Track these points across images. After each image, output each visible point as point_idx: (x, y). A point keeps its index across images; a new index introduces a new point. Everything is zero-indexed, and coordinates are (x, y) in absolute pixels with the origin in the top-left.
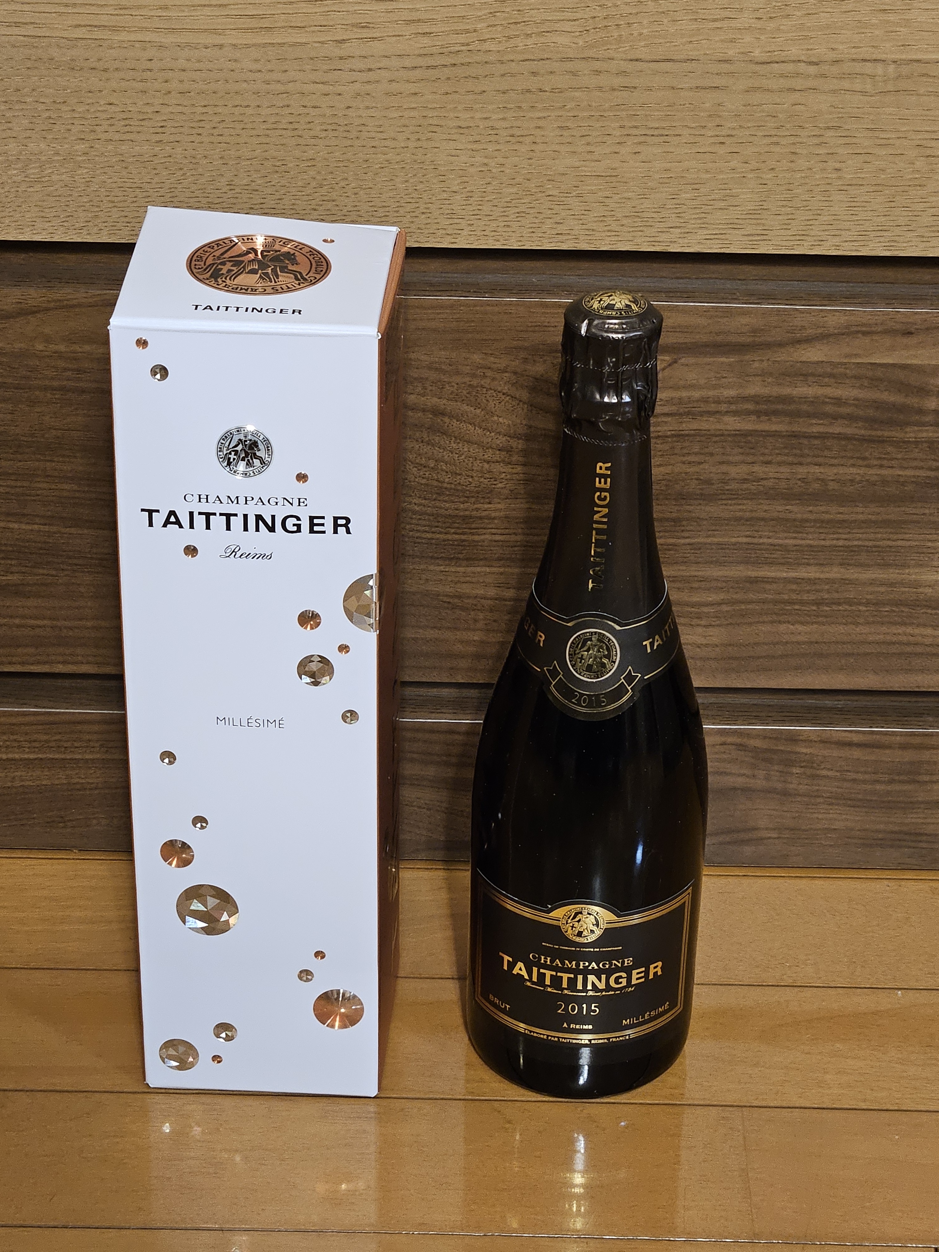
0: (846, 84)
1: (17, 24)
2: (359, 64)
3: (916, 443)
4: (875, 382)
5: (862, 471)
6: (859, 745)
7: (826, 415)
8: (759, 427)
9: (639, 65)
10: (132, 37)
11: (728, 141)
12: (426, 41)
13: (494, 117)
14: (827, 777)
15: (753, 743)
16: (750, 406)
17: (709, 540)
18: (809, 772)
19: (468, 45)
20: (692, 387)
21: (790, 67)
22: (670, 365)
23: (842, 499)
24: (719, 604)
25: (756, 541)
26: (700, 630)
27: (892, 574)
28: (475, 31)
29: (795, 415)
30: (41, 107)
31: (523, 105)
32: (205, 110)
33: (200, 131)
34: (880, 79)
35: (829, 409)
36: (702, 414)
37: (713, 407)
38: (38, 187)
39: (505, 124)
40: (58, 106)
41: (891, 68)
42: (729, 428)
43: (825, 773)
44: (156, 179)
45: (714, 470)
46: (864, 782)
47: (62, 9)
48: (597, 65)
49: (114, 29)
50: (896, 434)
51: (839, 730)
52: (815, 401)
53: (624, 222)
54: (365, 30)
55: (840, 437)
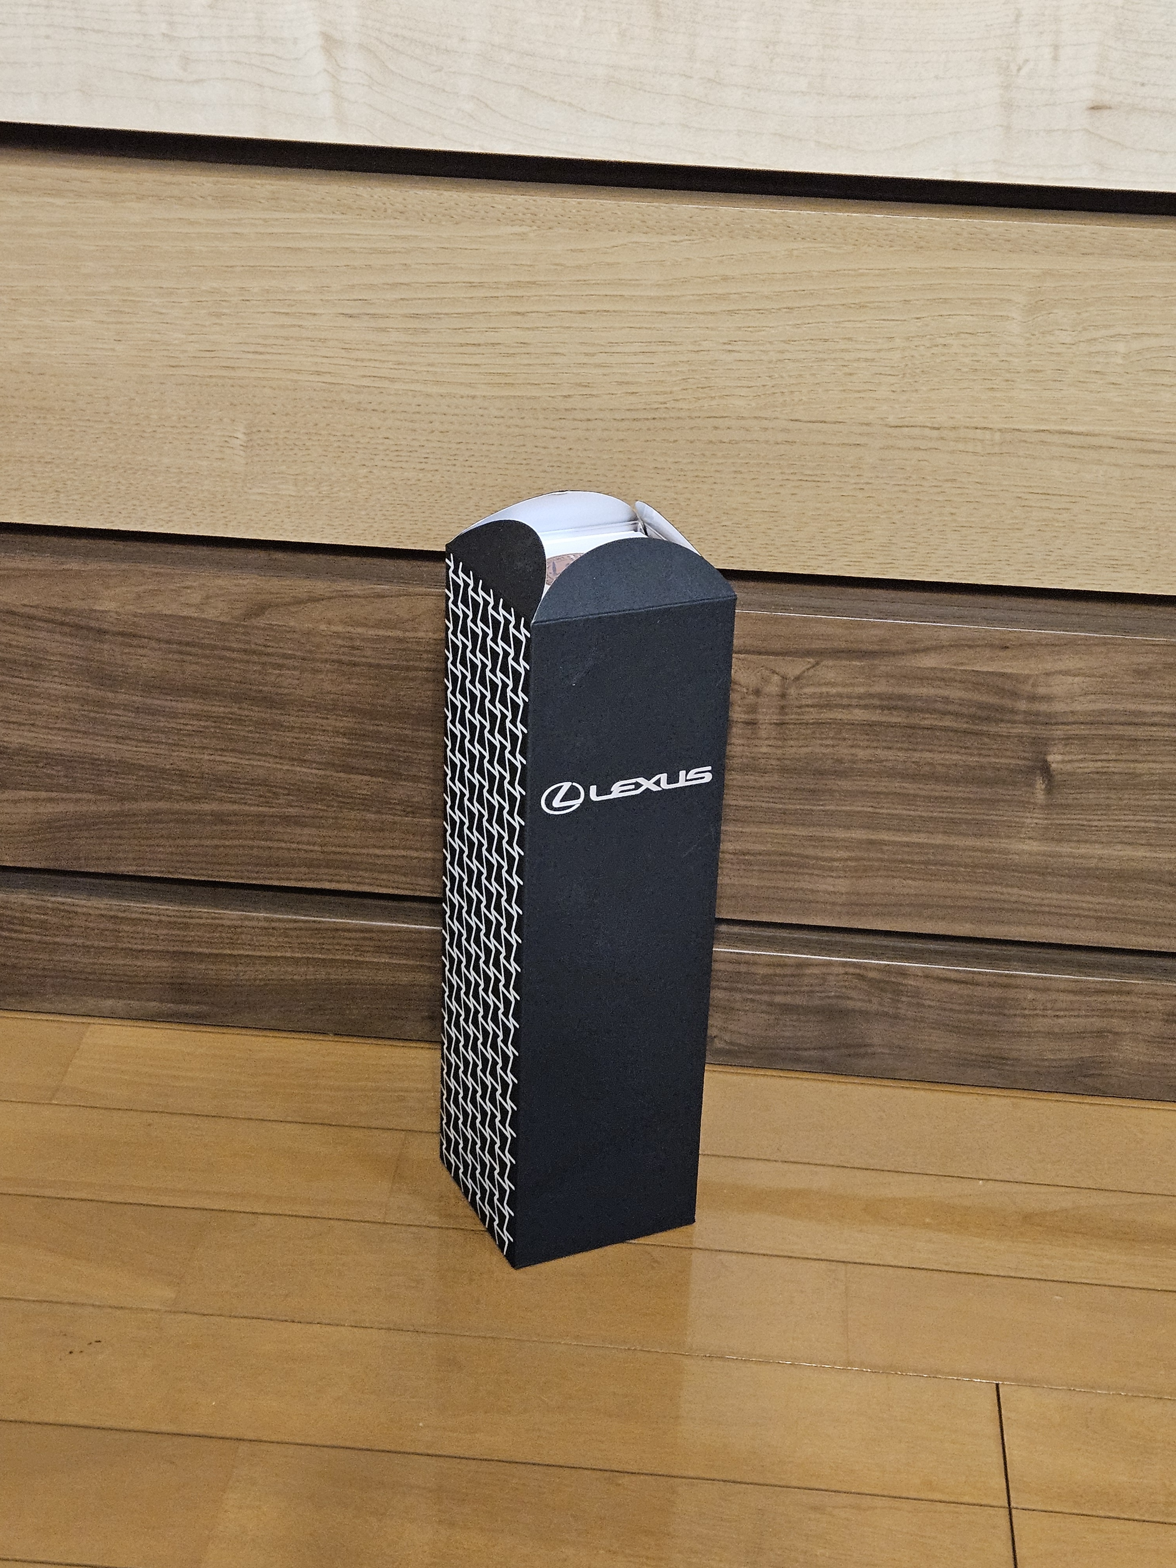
0: (961, 446)
1: (318, 373)
2: (580, 415)
3: (1008, 737)
4: (977, 686)
5: (964, 758)
6: (956, 981)
7: (935, 711)
8: (884, 719)
9: (797, 425)
10: (407, 387)
11: (866, 487)
12: (632, 398)
13: (685, 461)
14: (930, 1006)
15: (872, 974)
16: (877, 702)
17: (839, 808)
18: (914, 1001)
19: (665, 403)
20: (833, 685)
21: (916, 431)
22: (813, 666)
23: (947, 780)
24: (847, 860)
25: (878, 810)
26: (830, 880)
27: (985, 843)
28: (671, 393)
29: (911, 710)
30: (332, 439)
31: (707, 453)
32: (458, 446)
33: (454, 462)
34: (987, 442)
35: (939, 706)
36: (837, 706)
37: (845, 702)
38: (327, 501)
39: (691, 467)
40: (346, 438)
41: (997, 436)
42: (857, 718)
43: (928, 1003)
44: (420, 499)
45: (846, 751)
46: (959, 1012)
47: (353, 363)
48: (765, 423)
49: (392, 380)
50: (993, 729)
51: (937, 968)
52: (928, 699)
53: (783, 549)
54: (586, 389)
55: (945, 729)
